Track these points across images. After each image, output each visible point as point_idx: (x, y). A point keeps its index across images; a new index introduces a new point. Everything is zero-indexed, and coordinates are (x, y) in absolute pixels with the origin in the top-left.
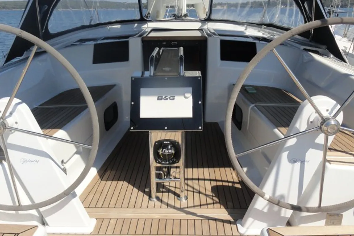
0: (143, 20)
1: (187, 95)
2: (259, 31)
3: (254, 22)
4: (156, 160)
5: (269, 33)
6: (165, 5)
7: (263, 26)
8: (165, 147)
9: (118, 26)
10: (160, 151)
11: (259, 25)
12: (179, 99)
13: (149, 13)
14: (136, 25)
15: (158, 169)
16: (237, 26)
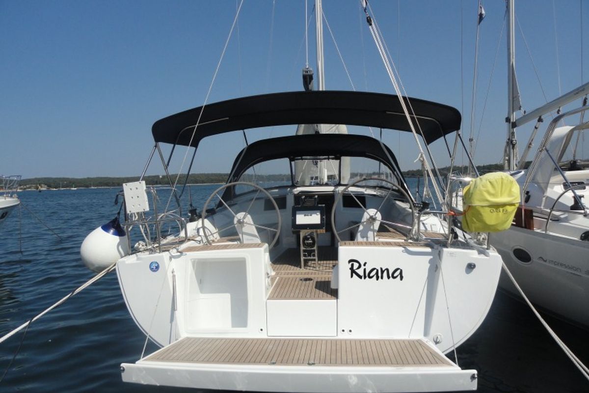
0: (294, 186)
1: (318, 214)
2: (375, 191)
3: (371, 185)
4: (304, 246)
5: (380, 192)
6: (310, 176)
7: (377, 188)
8: (308, 239)
9: (277, 190)
10: (306, 242)
11: (374, 187)
12: (314, 215)
13: (298, 181)
14: (289, 189)
15: (304, 251)
16: (359, 188)
